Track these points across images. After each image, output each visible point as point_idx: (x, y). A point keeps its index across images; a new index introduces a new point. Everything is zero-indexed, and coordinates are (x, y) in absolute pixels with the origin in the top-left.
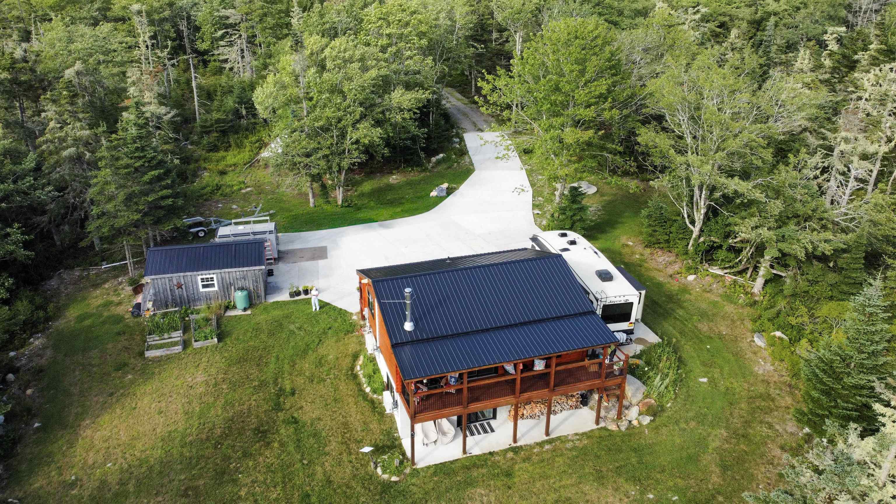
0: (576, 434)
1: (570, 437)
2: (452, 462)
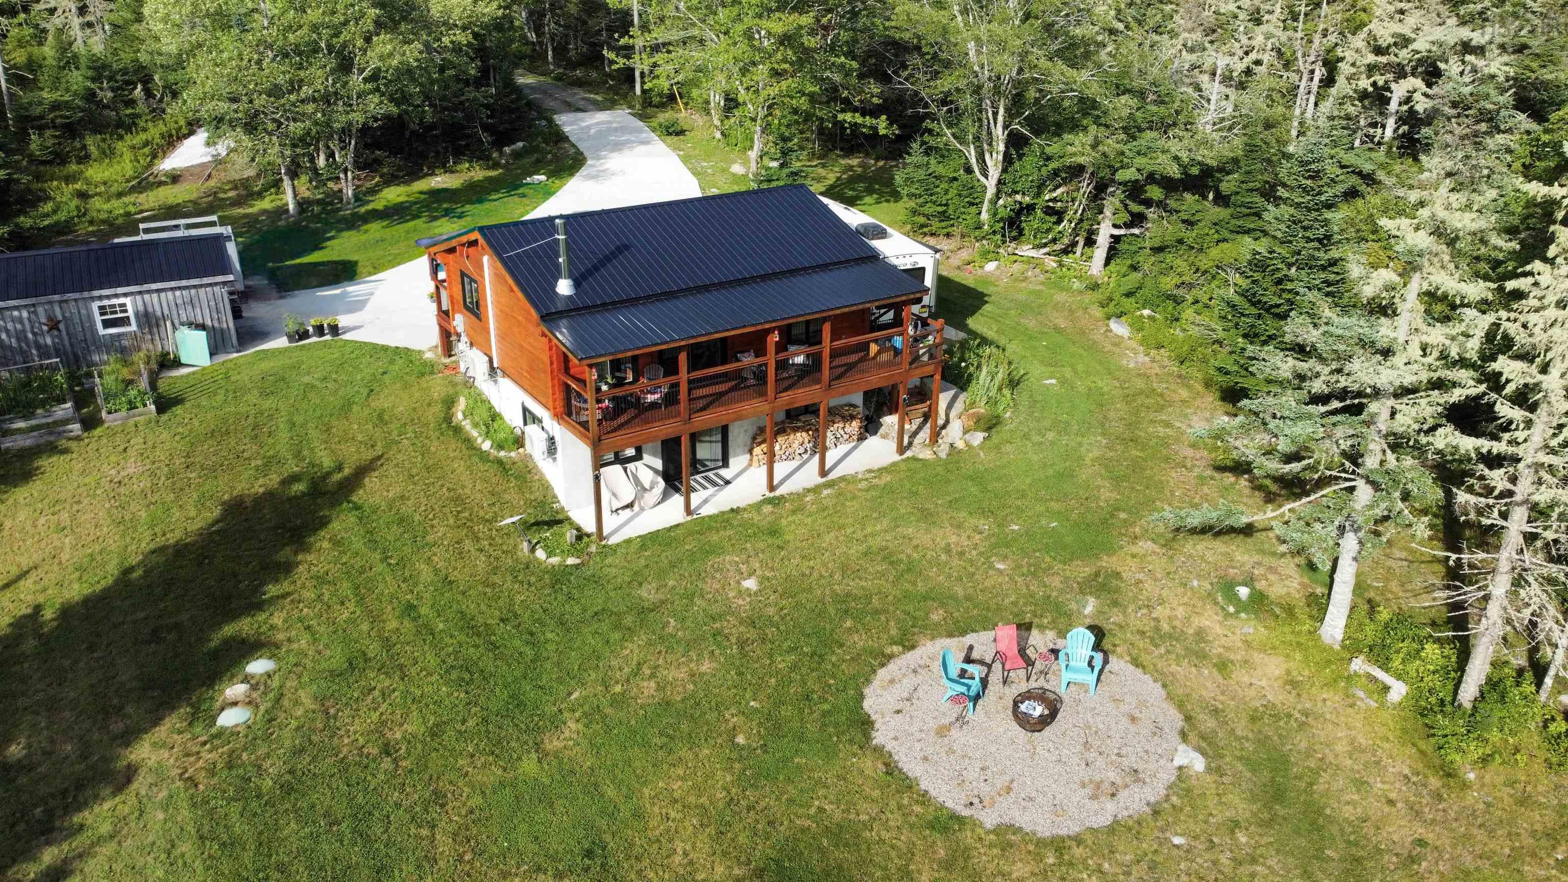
0: (870, 471)
1: (860, 476)
2: (670, 529)
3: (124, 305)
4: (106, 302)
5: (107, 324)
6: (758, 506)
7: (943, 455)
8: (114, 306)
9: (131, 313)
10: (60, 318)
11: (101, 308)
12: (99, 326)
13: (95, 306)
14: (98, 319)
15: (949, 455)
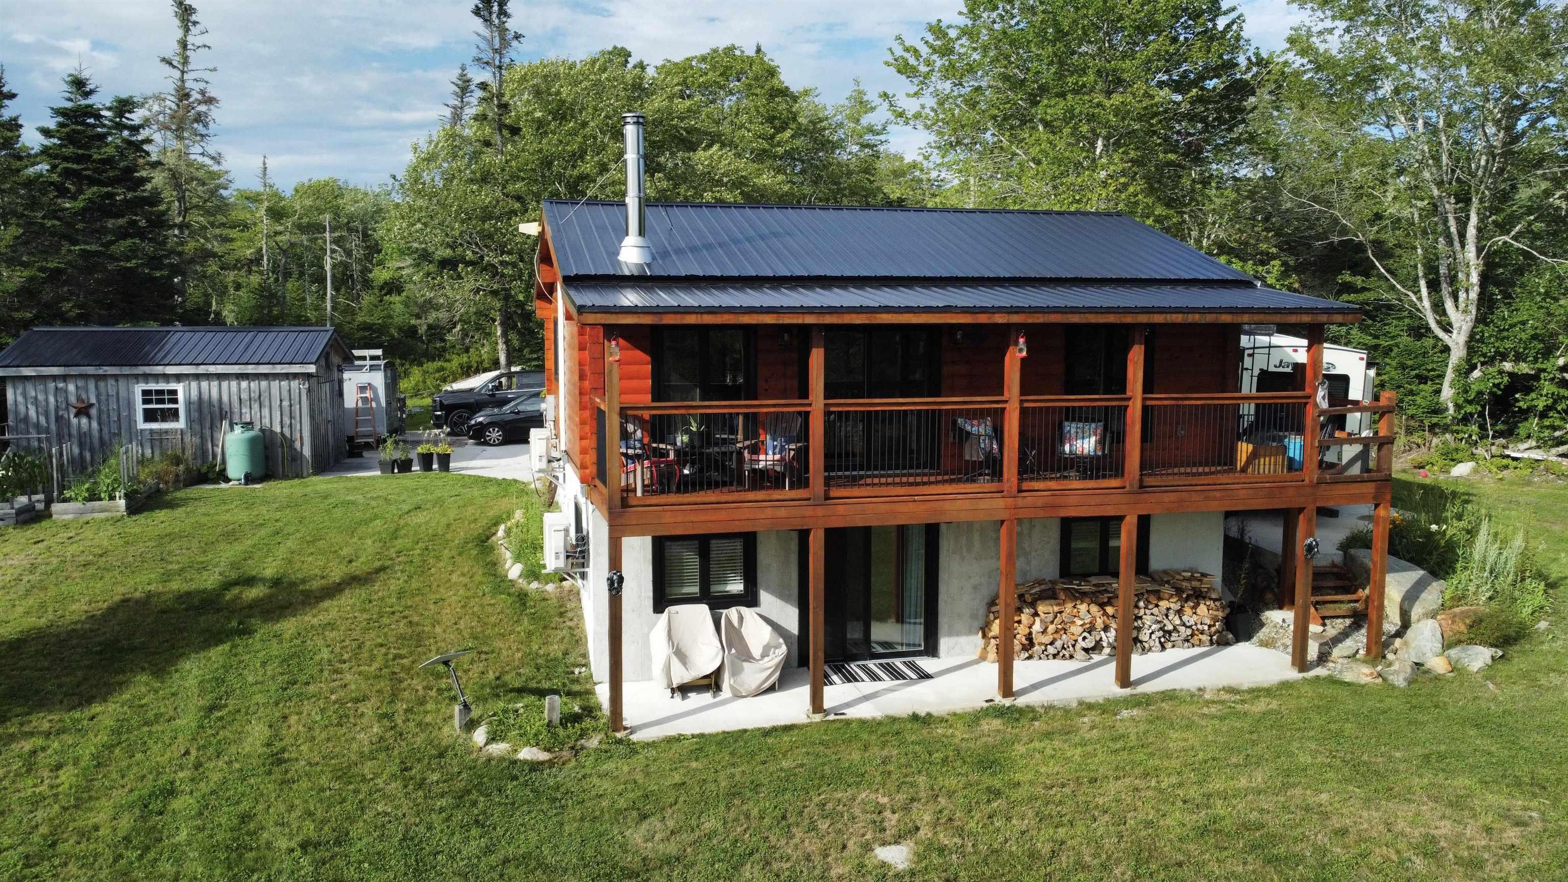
0: (1231, 690)
1: (1207, 696)
2: (767, 733)
3: (174, 392)
4: (153, 386)
5: (150, 416)
6: (975, 718)
7: (1399, 681)
8: (160, 392)
9: (181, 406)
10: (93, 400)
11: (145, 393)
12: (140, 416)
13: (138, 389)
14: (140, 407)
15: (1410, 682)
